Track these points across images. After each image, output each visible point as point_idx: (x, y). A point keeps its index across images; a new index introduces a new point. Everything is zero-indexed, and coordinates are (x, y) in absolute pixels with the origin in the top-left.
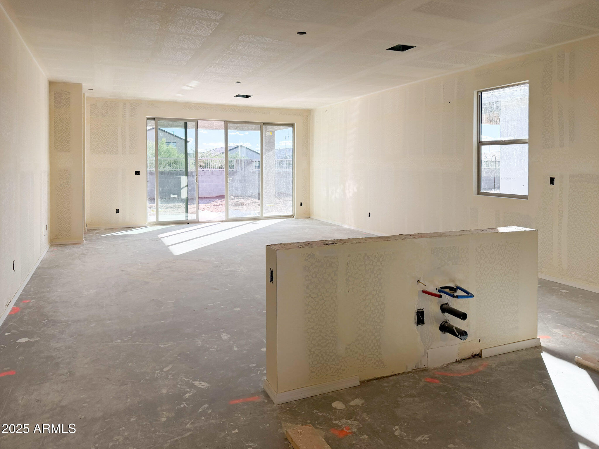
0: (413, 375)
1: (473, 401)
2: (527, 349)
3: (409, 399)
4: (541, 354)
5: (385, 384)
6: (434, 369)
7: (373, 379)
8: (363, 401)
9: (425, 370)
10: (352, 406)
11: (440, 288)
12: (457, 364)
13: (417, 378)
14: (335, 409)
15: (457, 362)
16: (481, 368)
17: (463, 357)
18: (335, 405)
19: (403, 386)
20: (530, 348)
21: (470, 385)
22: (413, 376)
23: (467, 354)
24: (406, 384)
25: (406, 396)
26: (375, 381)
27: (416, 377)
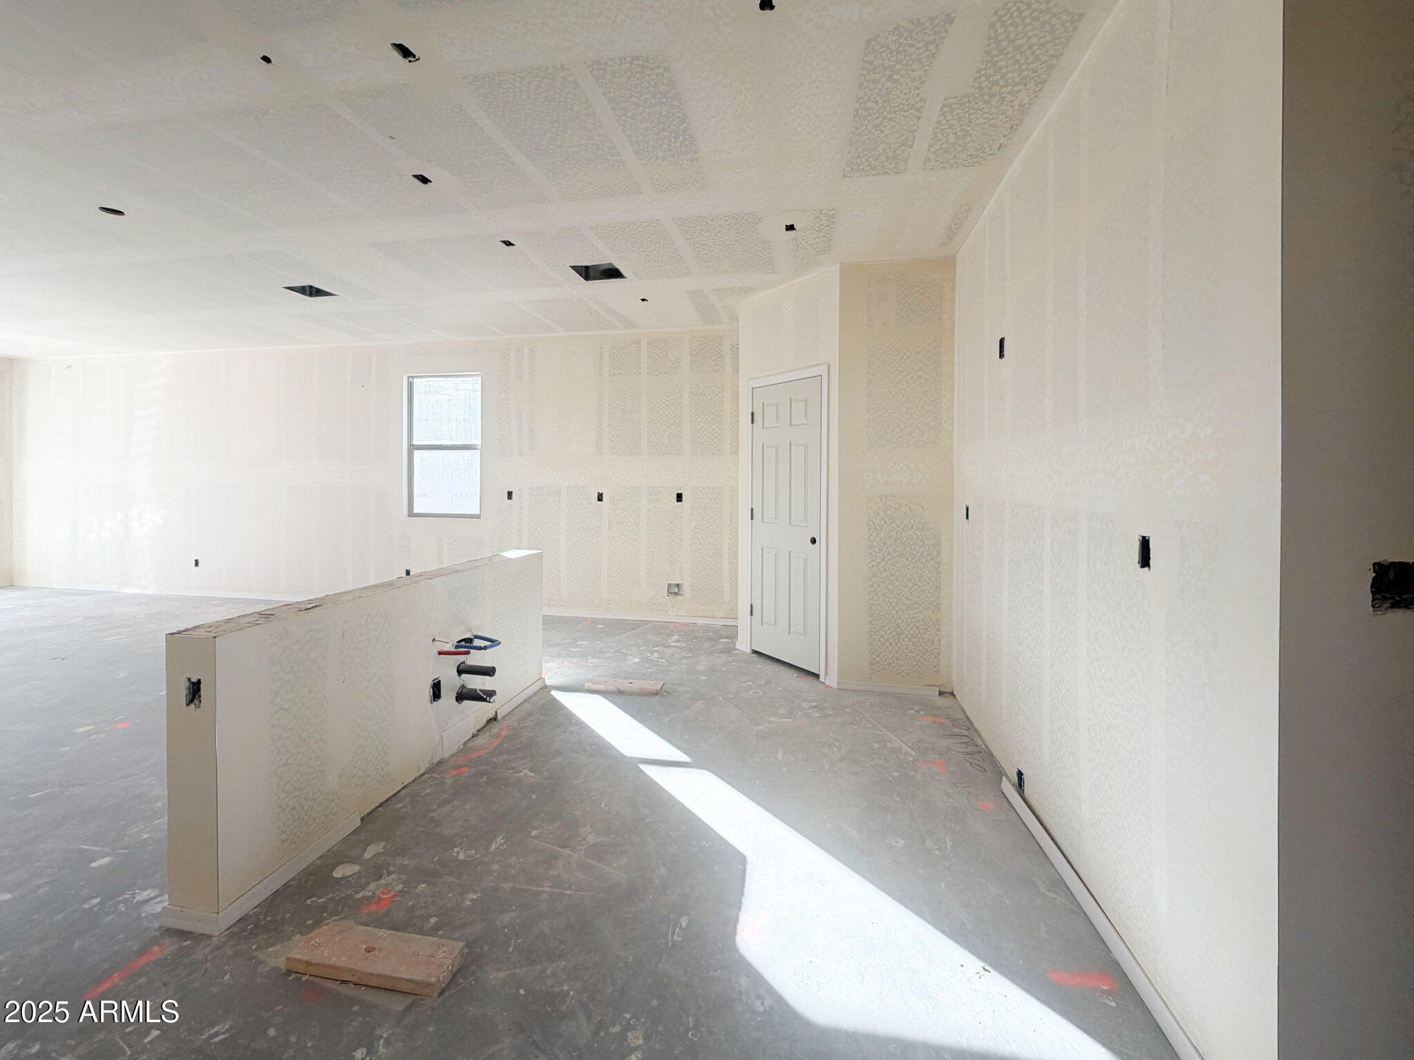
0: (428, 776)
1: (521, 772)
2: (536, 694)
3: (446, 808)
4: (552, 693)
5: (399, 806)
6: (451, 757)
7: (377, 807)
8: (383, 844)
9: (440, 763)
10: (369, 860)
11: (458, 642)
12: (474, 739)
13: (437, 776)
14: (344, 878)
15: (474, 736)
16: (504, 733)
17: (479, 727)
18: (338, 873)
19: (427, 795)
20: (537, 692)
21: (506, 757)
22: (430, 777)
23: (483, 722)
24: (428, 791)
25: (439, 806)
26: (380, 809)
27: (434, 777)
